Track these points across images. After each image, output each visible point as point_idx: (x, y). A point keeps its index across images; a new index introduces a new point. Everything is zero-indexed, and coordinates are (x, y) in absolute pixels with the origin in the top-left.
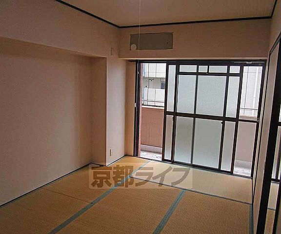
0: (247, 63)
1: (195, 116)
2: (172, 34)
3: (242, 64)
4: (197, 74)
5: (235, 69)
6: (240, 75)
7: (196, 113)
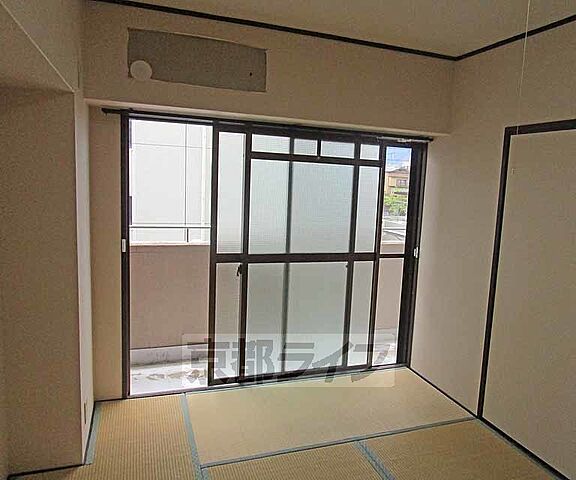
0: (399, 140)
1: (287, 258)
2: (262, 52)
3: (384, 141)
4: (291, 157)
5: (370, 152)
6: (381, 163)
7: (291, 252)
